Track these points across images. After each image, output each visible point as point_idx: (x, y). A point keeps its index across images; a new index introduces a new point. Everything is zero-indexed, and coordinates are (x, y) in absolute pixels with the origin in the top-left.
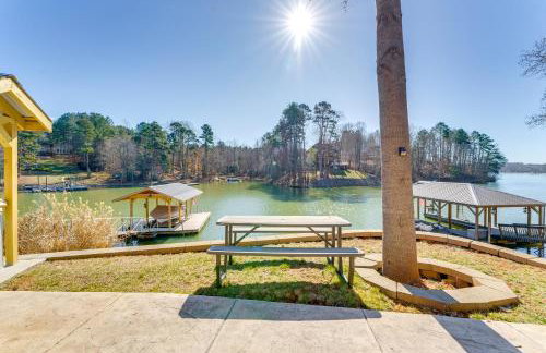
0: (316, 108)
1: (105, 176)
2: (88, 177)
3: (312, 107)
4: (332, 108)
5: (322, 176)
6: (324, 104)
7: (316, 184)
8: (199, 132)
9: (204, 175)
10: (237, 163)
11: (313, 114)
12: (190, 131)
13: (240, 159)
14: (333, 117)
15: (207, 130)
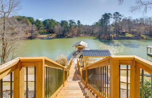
0: (114, 14)
1: (55, 35)
2: (52, 35)
3: (112, 14)
4: (120, 14)
5: (116, 36)
6: (117, 13)
7: (115, 39)
8: (77, 23)
9: (78, 34)
10: (86, 31)
11: (113, 16)
12: (75, 23)
13: (87, 29)
14: (120, 17)
15: (79, 22)
